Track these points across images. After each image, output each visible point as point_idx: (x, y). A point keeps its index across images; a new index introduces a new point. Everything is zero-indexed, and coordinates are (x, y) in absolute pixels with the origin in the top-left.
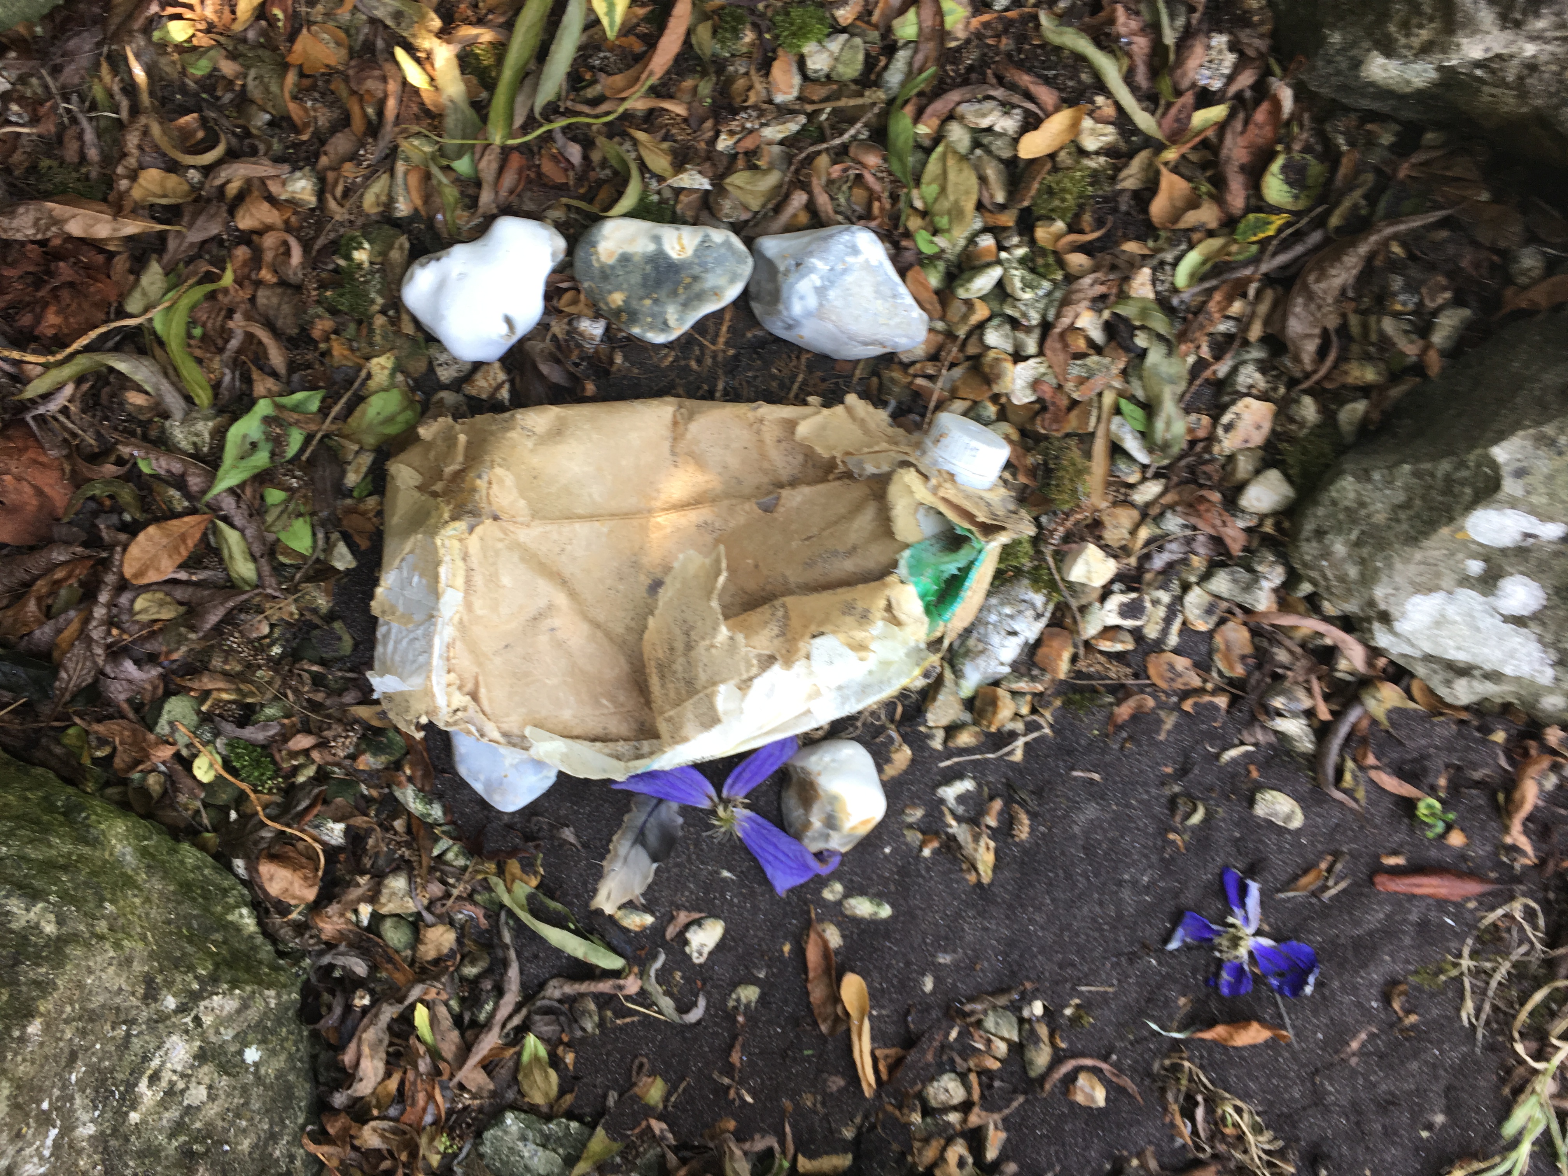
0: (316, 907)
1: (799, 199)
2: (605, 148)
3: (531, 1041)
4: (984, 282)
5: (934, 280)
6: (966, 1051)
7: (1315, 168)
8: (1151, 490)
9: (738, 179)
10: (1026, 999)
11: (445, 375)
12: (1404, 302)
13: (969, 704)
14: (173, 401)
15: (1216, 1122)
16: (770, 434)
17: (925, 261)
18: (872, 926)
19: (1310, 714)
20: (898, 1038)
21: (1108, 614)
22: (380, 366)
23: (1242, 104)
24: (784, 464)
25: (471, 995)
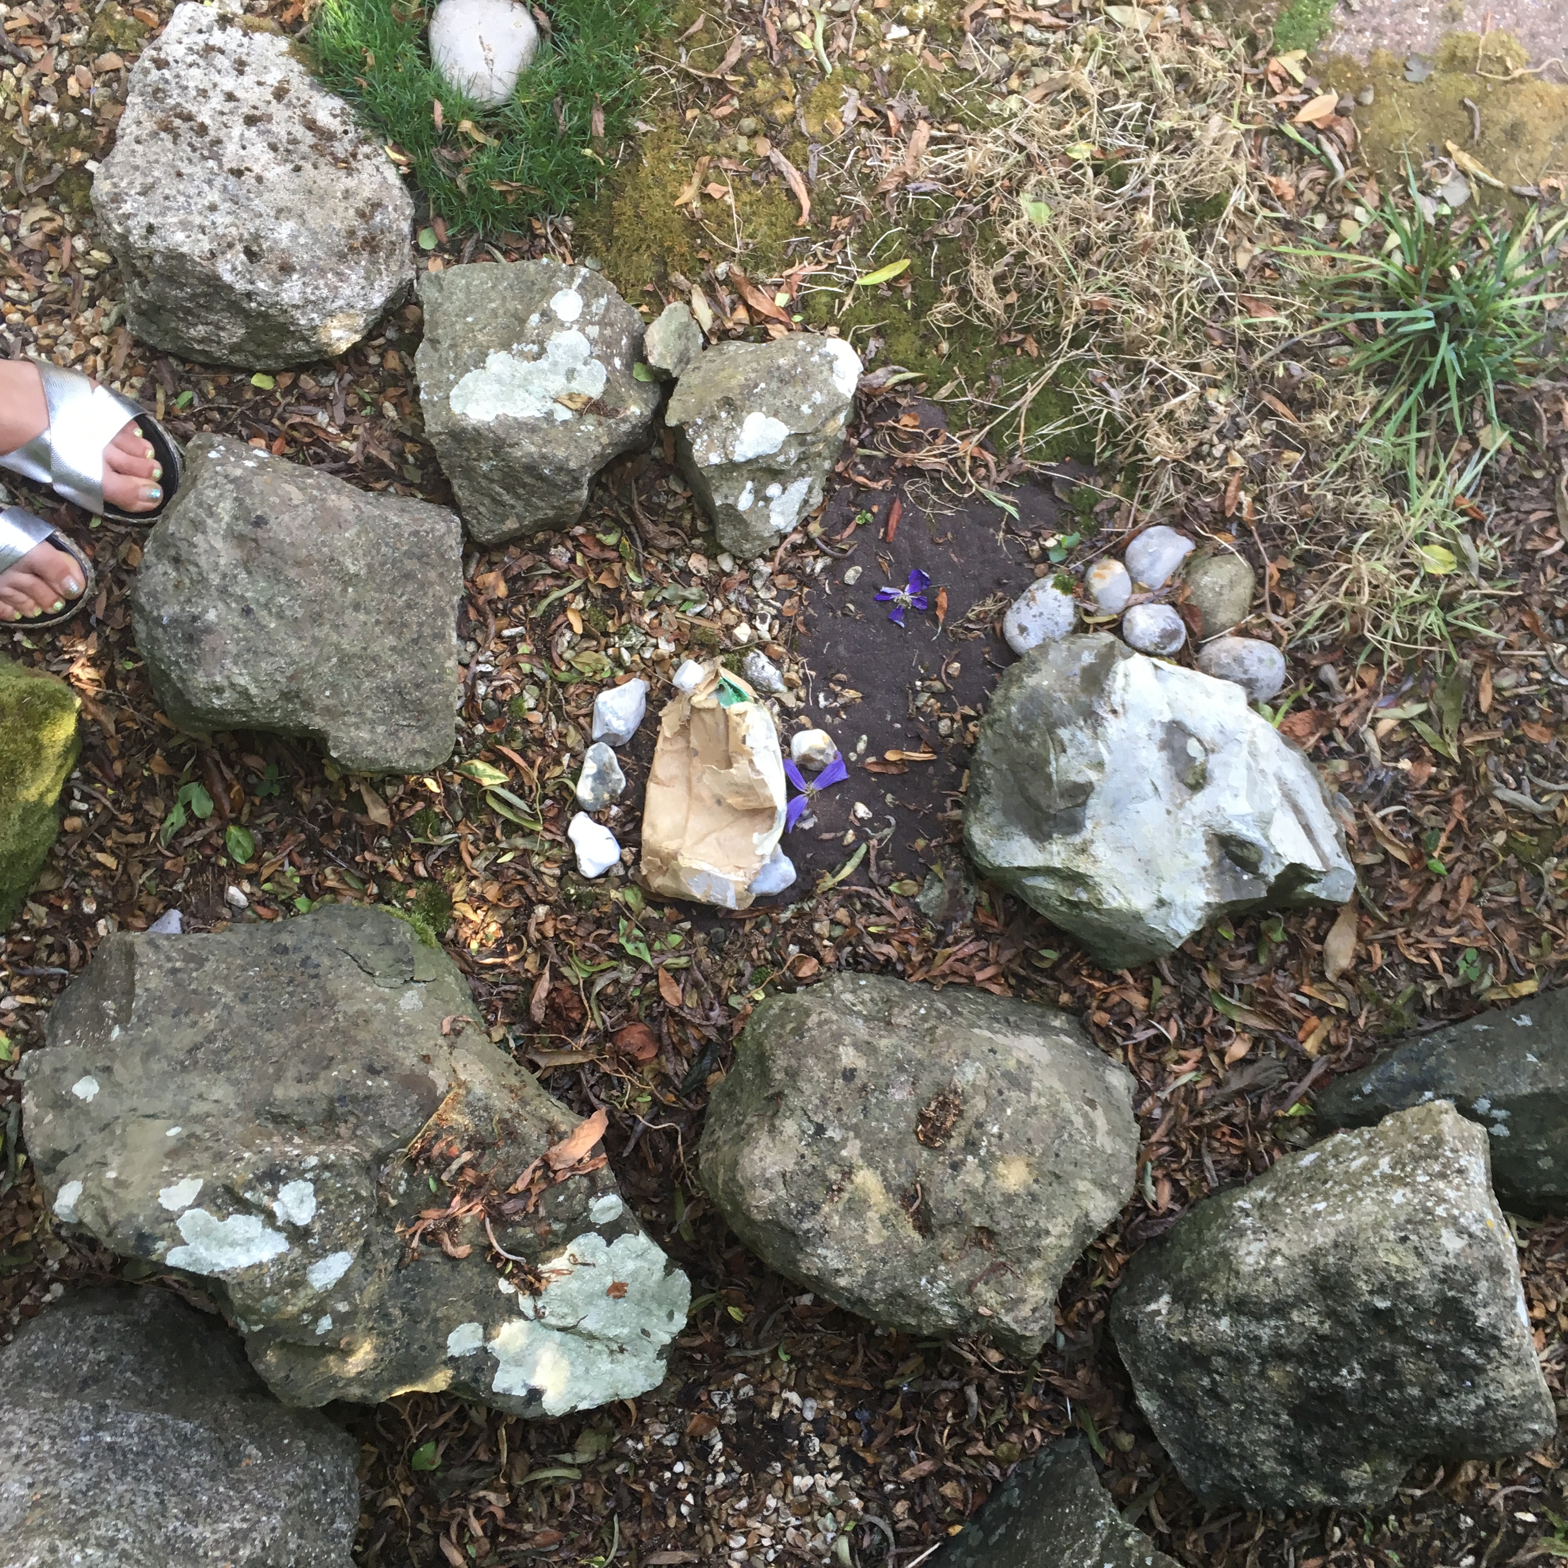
0: (821, 962)
1: (582, 720)
2: (549, 791)
3: (892, 888)
4: (626, 655)
5: (620, 673)
6: (931, 714)
7: (607, 523)
8: (718, 604)
9: (570, 742)
10: (913, 687)
11: (622, 872)
12: (663, 499)
13: (790, 689)
14: (614, 975)
15: (979, 620)
16: (668, 747)
17: (613, 676)
18: (869, 744)
19: (816, 558)
20: (916, 741)
21: (763, 628)
22: (614, 894)
23: (578, 547)
24: (680, 744)
25: (868, 908)
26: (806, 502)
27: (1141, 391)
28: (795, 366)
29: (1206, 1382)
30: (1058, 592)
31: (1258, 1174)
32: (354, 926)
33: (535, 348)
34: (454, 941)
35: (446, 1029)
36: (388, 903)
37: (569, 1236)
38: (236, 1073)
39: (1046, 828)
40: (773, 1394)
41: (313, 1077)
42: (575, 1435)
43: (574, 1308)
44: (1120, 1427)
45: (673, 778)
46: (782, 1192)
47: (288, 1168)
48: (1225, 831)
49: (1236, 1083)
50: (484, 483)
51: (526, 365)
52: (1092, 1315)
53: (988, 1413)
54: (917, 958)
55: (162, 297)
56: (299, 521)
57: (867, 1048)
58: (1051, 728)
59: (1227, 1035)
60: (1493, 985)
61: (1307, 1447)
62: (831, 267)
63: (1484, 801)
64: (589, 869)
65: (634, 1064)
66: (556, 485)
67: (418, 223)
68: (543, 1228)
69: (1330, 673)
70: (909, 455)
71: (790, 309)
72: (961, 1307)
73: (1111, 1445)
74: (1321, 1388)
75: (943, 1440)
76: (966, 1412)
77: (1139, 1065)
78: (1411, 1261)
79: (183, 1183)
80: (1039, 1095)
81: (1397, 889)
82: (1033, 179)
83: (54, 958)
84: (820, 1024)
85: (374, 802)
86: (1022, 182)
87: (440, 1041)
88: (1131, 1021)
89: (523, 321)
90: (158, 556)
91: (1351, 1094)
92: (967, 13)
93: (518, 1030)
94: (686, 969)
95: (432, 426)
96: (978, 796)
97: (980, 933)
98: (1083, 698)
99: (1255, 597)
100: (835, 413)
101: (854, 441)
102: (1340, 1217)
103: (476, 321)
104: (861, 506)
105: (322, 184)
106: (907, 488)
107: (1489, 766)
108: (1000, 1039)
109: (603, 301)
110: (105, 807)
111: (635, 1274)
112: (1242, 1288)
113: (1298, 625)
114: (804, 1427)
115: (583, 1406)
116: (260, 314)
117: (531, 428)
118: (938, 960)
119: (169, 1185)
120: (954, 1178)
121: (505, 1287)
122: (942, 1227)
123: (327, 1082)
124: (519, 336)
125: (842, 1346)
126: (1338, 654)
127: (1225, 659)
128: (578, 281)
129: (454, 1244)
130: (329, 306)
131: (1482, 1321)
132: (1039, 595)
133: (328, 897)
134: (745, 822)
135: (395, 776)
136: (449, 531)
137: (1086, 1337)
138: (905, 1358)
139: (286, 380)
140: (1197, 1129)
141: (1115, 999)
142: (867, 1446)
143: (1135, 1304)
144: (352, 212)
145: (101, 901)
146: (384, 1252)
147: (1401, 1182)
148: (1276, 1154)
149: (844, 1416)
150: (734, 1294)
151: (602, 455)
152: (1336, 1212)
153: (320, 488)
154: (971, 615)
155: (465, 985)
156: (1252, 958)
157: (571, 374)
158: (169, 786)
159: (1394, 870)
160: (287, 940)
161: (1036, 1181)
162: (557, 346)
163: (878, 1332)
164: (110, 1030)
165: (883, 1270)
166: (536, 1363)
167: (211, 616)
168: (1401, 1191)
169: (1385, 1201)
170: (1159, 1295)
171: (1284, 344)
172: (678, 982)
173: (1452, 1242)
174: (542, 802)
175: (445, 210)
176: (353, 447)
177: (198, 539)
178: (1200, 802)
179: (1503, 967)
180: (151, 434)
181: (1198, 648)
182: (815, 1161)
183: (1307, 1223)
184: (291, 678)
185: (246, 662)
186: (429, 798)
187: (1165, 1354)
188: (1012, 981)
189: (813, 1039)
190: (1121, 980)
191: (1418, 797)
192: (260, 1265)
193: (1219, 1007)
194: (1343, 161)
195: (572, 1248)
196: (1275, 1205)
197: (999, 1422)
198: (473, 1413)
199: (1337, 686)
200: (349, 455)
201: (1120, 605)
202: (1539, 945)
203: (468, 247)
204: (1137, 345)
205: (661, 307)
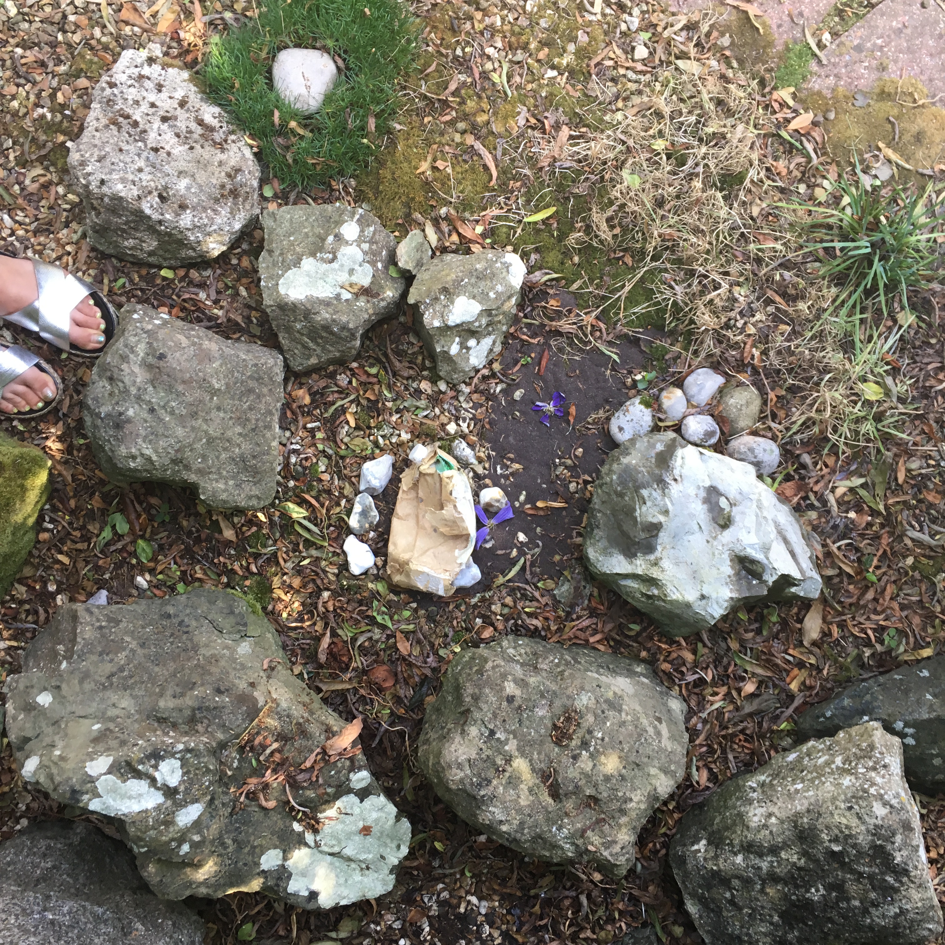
0: (495, 629)
1: (353, 479)
2: (332, 522)
3: (539, 585)
4: (381, 440)
5: (377, 451)
6: (565, 479)
7: (371, 361)
8: (437, 411)
9: (346, 492)
10: (554, 463)
11: (375, 572)
12: (405, 347)
13: (480, 462)
14: (369, 635)
15: (594, 423)
16: (405, 496)
17: (373, 452)
18: (527, 496)
19: (497, 384)
20: (555, 496)
21: (464, 426)
22: (370, 585)
23: (353, 375)
24: (412, 494)
25: (524, 597)
26: (491, 350)
27: (694, 287)
28: (486, 269)
29: (728, 895)
30: (642, 407)
31: (761, 765)
32: (212, 602)
33: (331, 256)
34: (273, 612)
35: (265, 666)
36: (233, 588)
37: (337, 796)
38: (136, 692)
39: (633, 550)
40: (461, 897)
41: (182, 695)
42: (338, 921)
43: (339, 841)
44: (675, 923)
45: (408, 515)
46: (468, 772)
47: (165, 751)
48: (742, 554)
49: (748, 709)
50: (297, 335)
51: (325, 266)
52: (658, 851)
53: (594, 912)
54: (554, 628)
55: (108, 222)
56: (185, 356)
57: (522, 683)
58: (637, 488)
59: (743, 679)
60: (906, 651)
61: (790, 936)
62: (509, 211)
63: (900, 538)
64: (356, 569)
65: (380, 690)
66: (341, 338)
67: (263, 182)
68: (321, 791)
69: (807, 459)
70: (554, 323)
71: (484, 235)
72: (577, 846)
73: (669, 934)
74: (798, 900)
75: (566, 929)
76: (579, 911)
77: (689, 696)
78: (854, 822)
79: (101, 759)
80: (627, 714)
81: (847, 591)
82: (630, 161)
83: (30, 618)
84: (493, 668)
85: (227, 527)
86: (623, 162)
87: (262, 674)
88: (684, 669)
89: (323, 240)
90: (100, 376)
91: (818, 717)
92: (593, 63)
93: (310, 667)
94: (413, 632)
95: (267, 301)
96: (592, 530)
97: (593, 613)
98: (657, 472)
99: (761, 412)
100: (509, 297)
101: (521, 314)
102: (811, 793)
103: (295, 240)
104: (524, 353)
105: (206, 157)
106: (552, 343)
107: (904, 516)
108: (603, 678)
109: (372, 229)
110: (64, 527)
111: (377, 821)
112: (750, 836)
113: (788, 429)
114: (480, 919)
115: (343, 903)
116: (166, 233)
117: (327, 303)
118: (567, 629)
119: (92, 760)
120: (574, 765)
121: (297, 827)
122: (566, 795)
123: (191, 698)
124: (321, 249)
125: (505, 868)
126: (812, 447)
127: (743, 449)
128: (357, 217)
129: (266, 800)
130: (208, 229)
131: (898, 860)
132: (631, 408)
133: (197, 584)
134: (451, 543)
135: (239, 511)
136: (276, 364)
137: (655, 866)
138: (543, 876)
139: (182, 272)
140: (724, 737)
141: (674, 655)
142: (518, 931)
143: (685, 845)
144: (223, 174)
145: (59, 584)
146: (223, 804)
147: (848, 772)
148: (772, 753)
149: (505, 911)
150: (438, 834)
151: (369, 320)
152: (808, 790)
153: (199, 337)
154: (589, 420)
155: (278, 639)
156: (759, 632)
157: (351, 272)
158: (103, 514)
159: (845, 579)
160: (171, 610)
161: (624, 767)
162: (344, 255)
163: (527, 859)
164: (61, 663)
165: (530, 821)
166: (314, 875)
167: (131, 412)
168: (848, 778)
169: (839, 784)
170: (701, 839)
171: (780, 261)
172: (408, 640)
173: (880, 810)
174: (328, 528)
175: (279, 174)
176: (220, 313)
177: (124, 366)
178: (727, 536)
179: (912, 640)
180: (99, 303)
181: (727, 442)
182: (489, 752)
183: (791, 796)
184: (177, 451)
185: (150, 441)
186: (260, 525)
187: (703, 877)
188: (612, 643)
189: (489, 677)
190: (679, 644)
191: (860, 535)
192: (146, 811)
193: (738, 662)
194: (816, 153)
195: (339, 804)
196: (771, 785)
197: (600, 918)
198: (276, 905)
199: (811, 466)
200: (218, 318)
201: (680, 415)
202: (934, 627)
203: (292, 196)
204: (691, 260)
205: (407, 233)
